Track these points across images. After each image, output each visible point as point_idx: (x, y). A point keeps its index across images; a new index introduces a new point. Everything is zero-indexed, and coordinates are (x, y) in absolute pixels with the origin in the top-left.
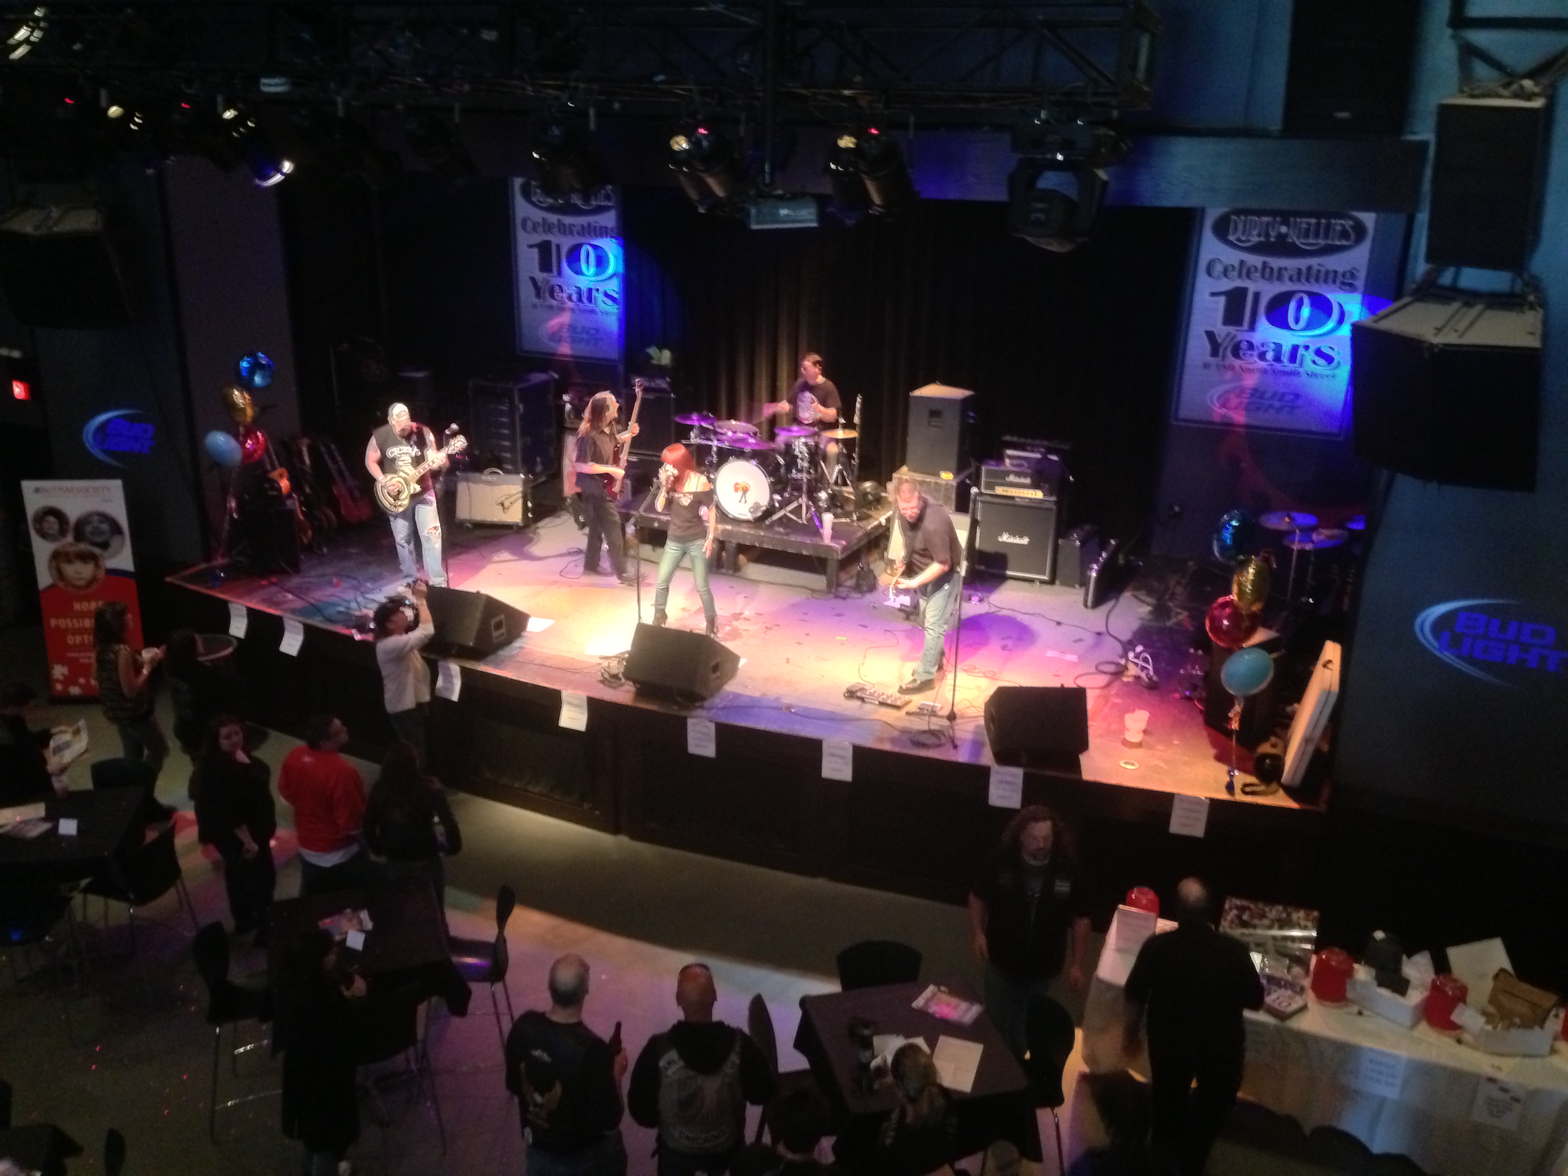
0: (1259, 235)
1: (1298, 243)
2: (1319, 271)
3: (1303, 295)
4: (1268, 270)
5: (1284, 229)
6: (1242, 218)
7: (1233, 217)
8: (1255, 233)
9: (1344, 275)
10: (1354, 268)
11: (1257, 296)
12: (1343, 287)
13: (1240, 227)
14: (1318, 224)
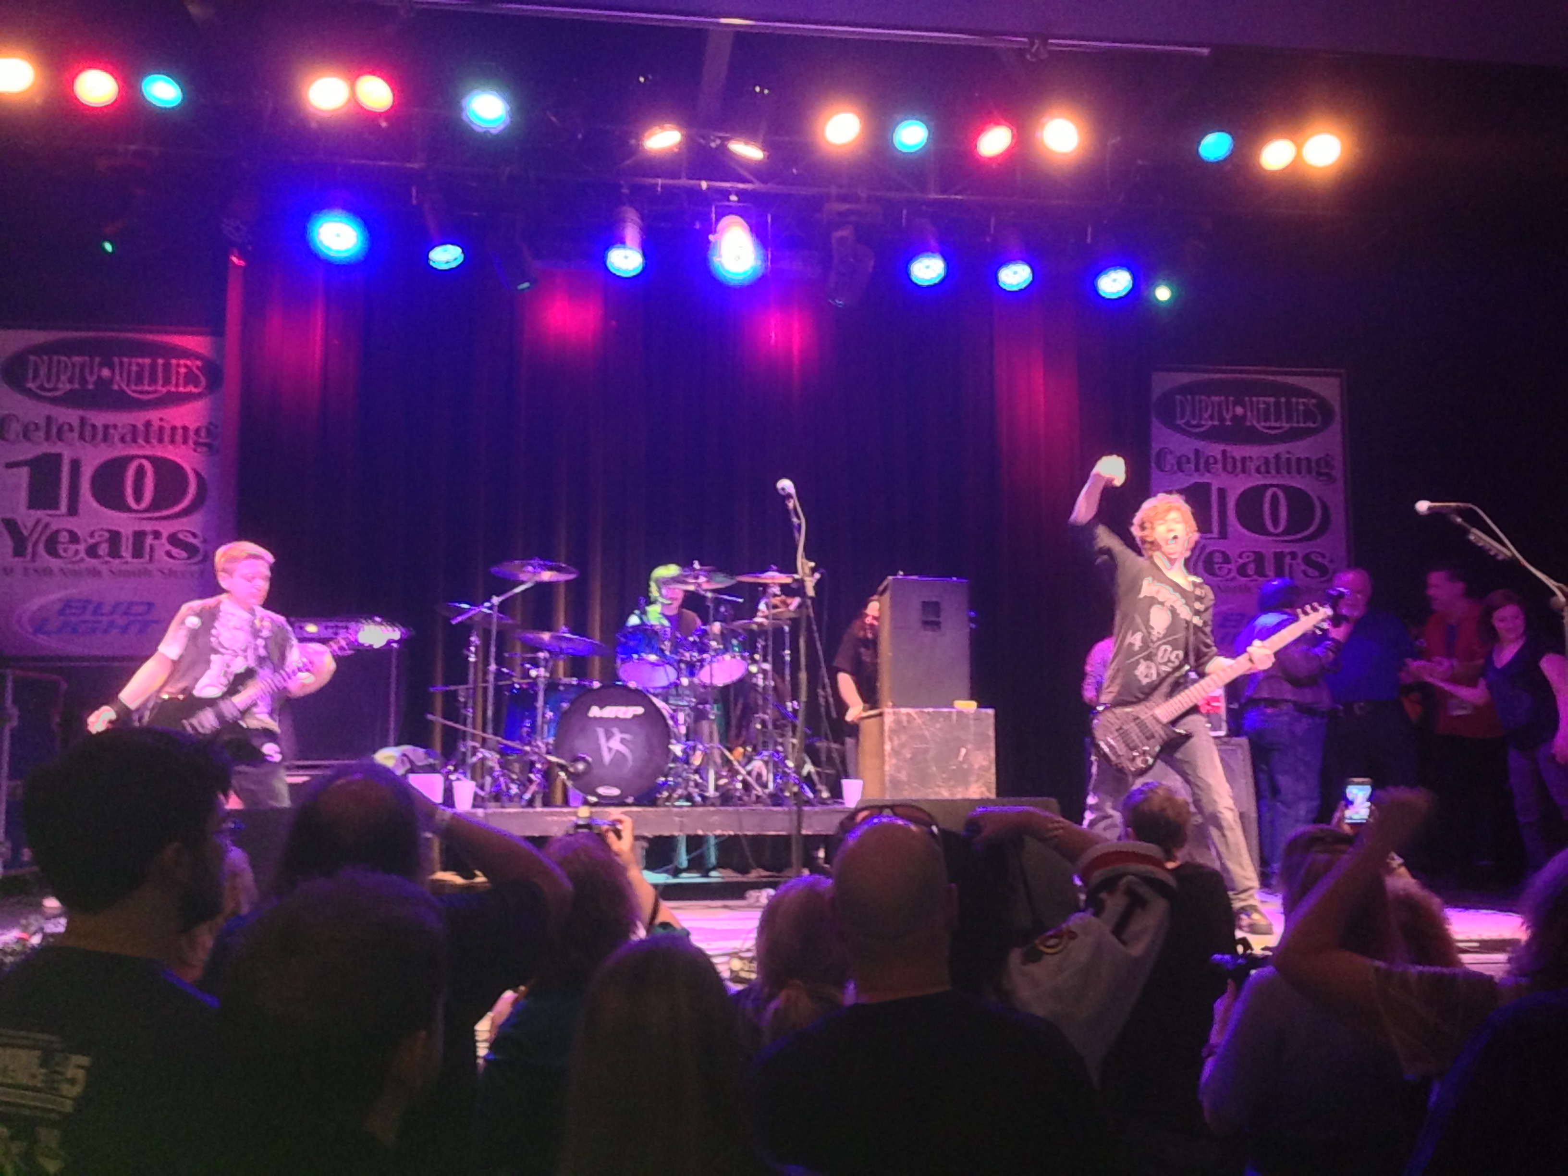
0: (1211, 418)
1: (1258, 426)
2: (1288, 459)
3: (1275, 489)
4: (1230, 460)
5: (1239, 410)
6: (1189, 397)
7: (1178, 397)
8: (1206, 415)
9: (1318, 461)
10: (1327, 455)
11: (1222, 492)
12: (1321, 478)
13: (1188, 409)
14: (1277, 404)
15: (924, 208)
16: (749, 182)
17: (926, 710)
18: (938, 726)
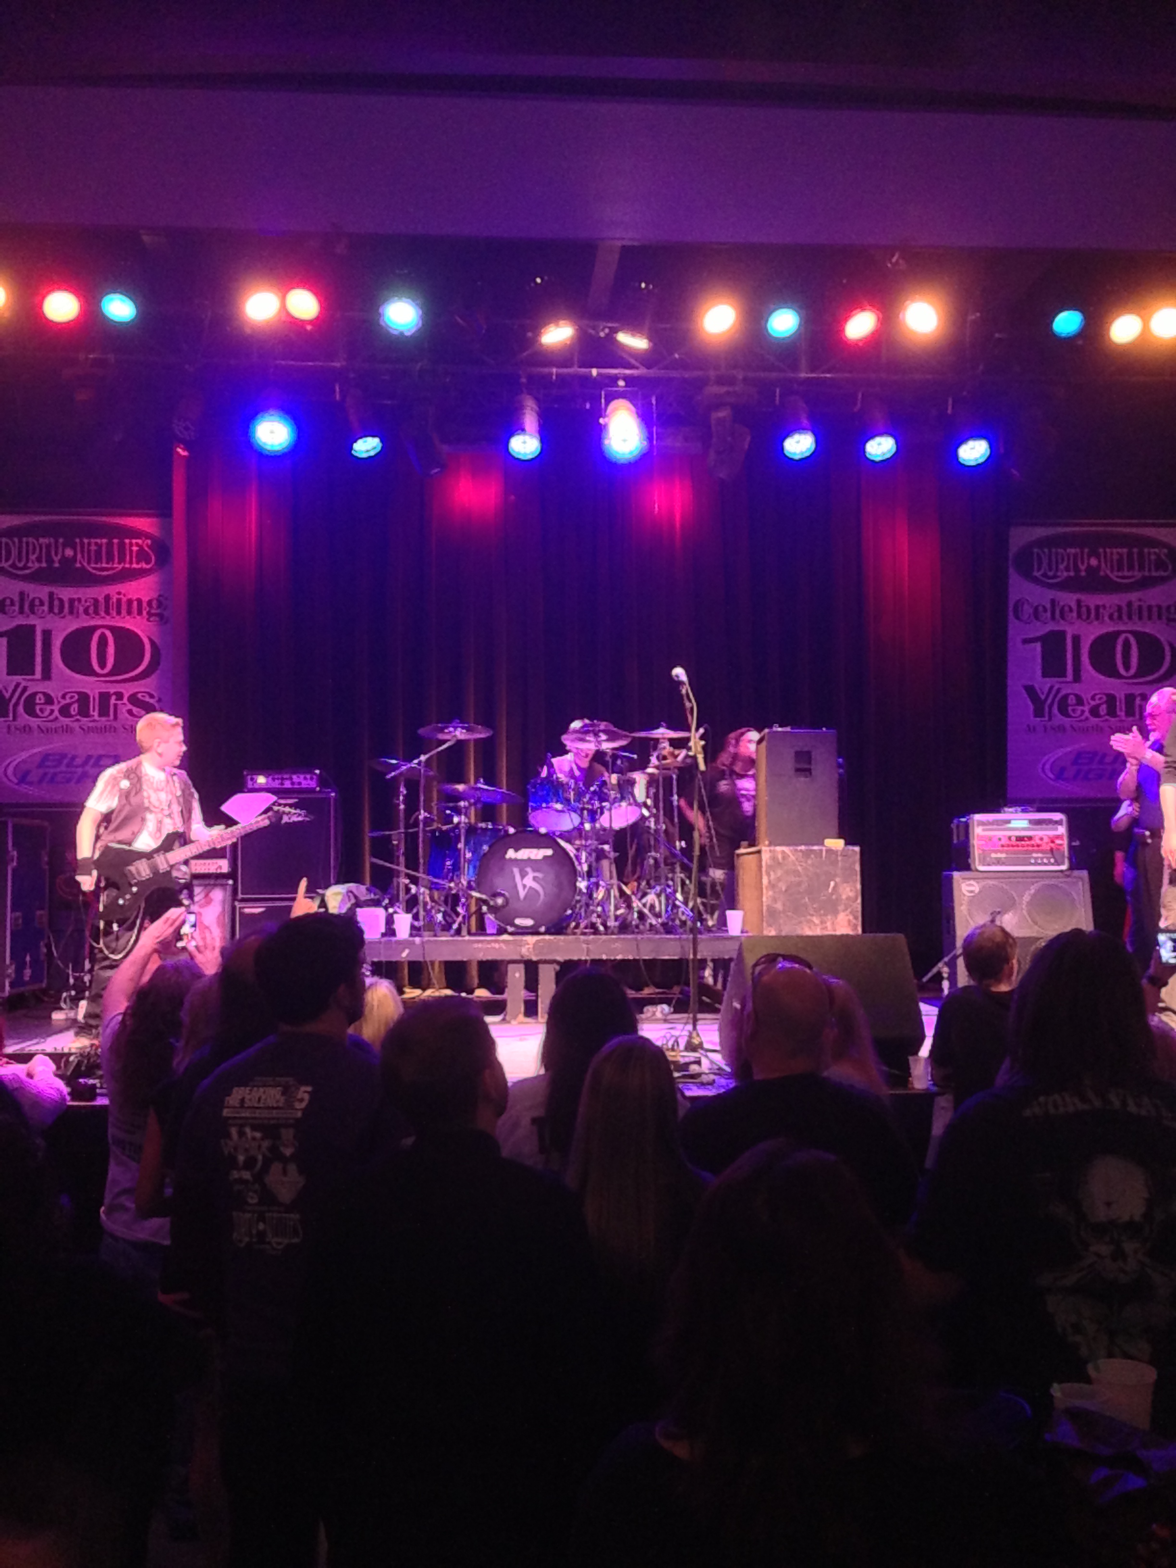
0: (1067, 569)
1: (1111, 576)
2: (1140, 607)
3: (1127, 635)
4: (1084, 609)
5: (1094, 561)
6: (1046, 550)
7: (1036, 550)
8: (1062, 567)
9: (1168, 608)
11: (1076, 639)
12: (1170, 624)
13: (1045, 561)
14: (1130, 555)
15: (795, 386)
16: (637, 368)
17: (799, 848)
18: (810, 862)
